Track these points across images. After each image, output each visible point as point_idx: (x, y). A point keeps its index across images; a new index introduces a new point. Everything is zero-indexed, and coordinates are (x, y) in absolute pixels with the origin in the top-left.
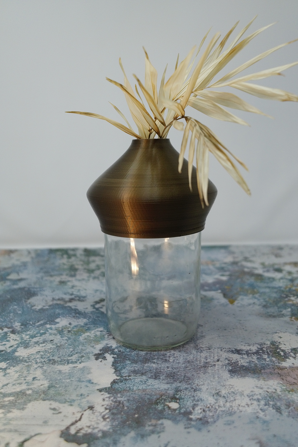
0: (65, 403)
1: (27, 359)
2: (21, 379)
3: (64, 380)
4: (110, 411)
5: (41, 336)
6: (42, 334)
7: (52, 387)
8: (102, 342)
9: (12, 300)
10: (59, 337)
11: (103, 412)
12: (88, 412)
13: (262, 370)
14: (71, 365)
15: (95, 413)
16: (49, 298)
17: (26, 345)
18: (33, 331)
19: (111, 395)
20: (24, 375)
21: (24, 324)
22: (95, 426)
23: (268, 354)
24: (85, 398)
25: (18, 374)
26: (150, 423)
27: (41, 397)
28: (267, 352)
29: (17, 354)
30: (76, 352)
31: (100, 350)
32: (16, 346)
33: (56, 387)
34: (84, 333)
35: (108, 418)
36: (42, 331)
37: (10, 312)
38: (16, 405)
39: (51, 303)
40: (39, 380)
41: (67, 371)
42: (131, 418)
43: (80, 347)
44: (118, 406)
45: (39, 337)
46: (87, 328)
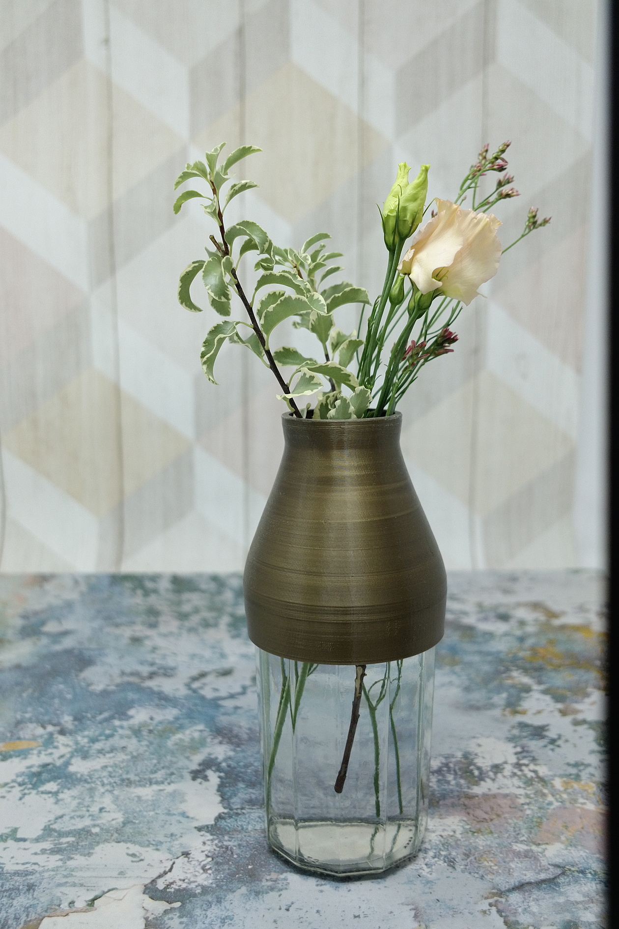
0: (148, 846)
1: (88, 777)
2: (83, 810)
3: (145, 813)
4: (213, 859)
5: (106, 740)
6: (108, 737)
7: (129, 822)
8: (202, 750)
9: (54, 673)
10: (134, 741)
11: (203, 861)
12: (182, 860)
13: (440, 800)
14: (155, 787)
15: (191, 861)
16: (116, 671)
17: (85, 755)
18: (93, 730)
19: (215, 837)
20: (86, 804)
21: (79, 718)
22: (192, 879)
23: (456, 774)
24: (177, 839)
25: (77, 801)
26: (268, 878)
27: (113, 838)
28: (455, 771)
29: (72, 769)
30: (162, 765)
31: (200, 765)
32: (68, 756)
33: (134, 823)
34: (174, 733)
35: (210, 869)
36: (108, 732)
37: (53, 697)
38: (78, 849)
39: (118, 680)
40: (109, 812)
41: (150, 798)
42: (242, 870)
43: (169, 758)
44: (224, 852)
45: (103, 742)
46: (178, 725)
